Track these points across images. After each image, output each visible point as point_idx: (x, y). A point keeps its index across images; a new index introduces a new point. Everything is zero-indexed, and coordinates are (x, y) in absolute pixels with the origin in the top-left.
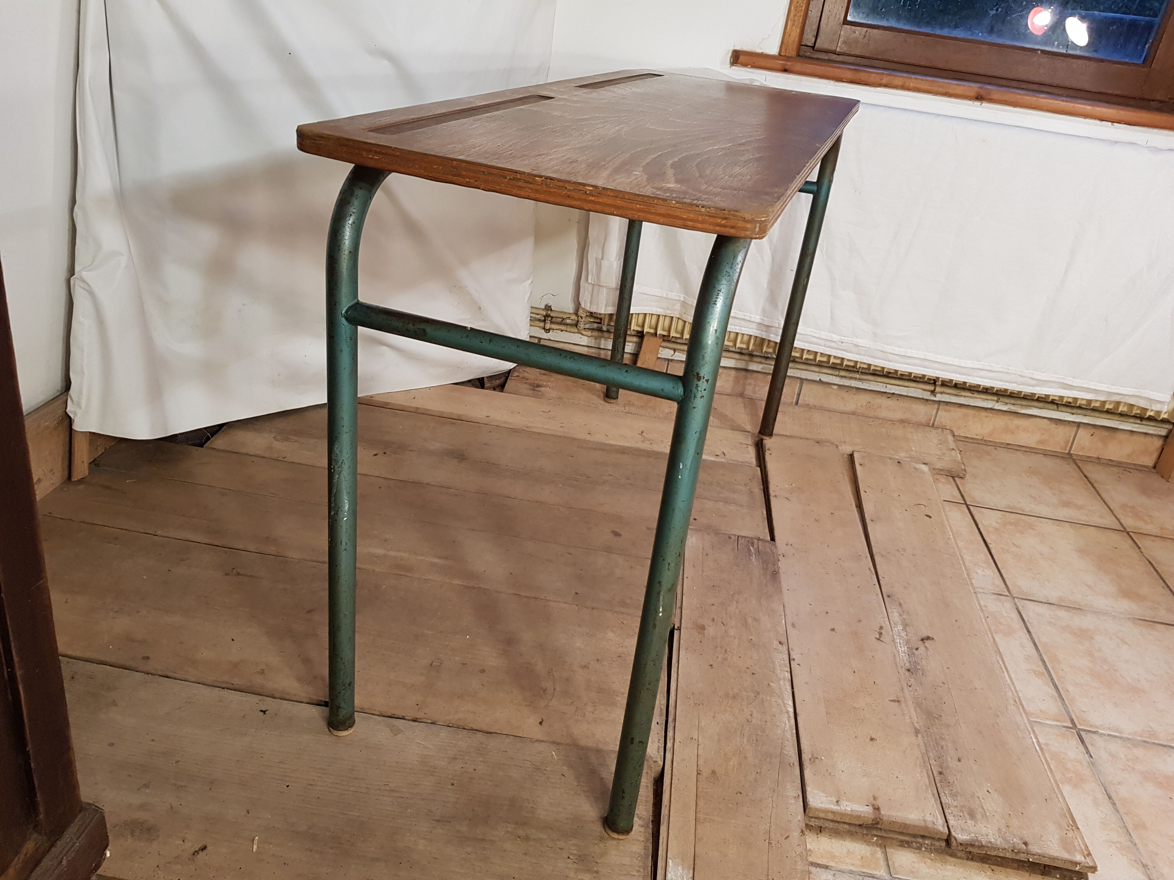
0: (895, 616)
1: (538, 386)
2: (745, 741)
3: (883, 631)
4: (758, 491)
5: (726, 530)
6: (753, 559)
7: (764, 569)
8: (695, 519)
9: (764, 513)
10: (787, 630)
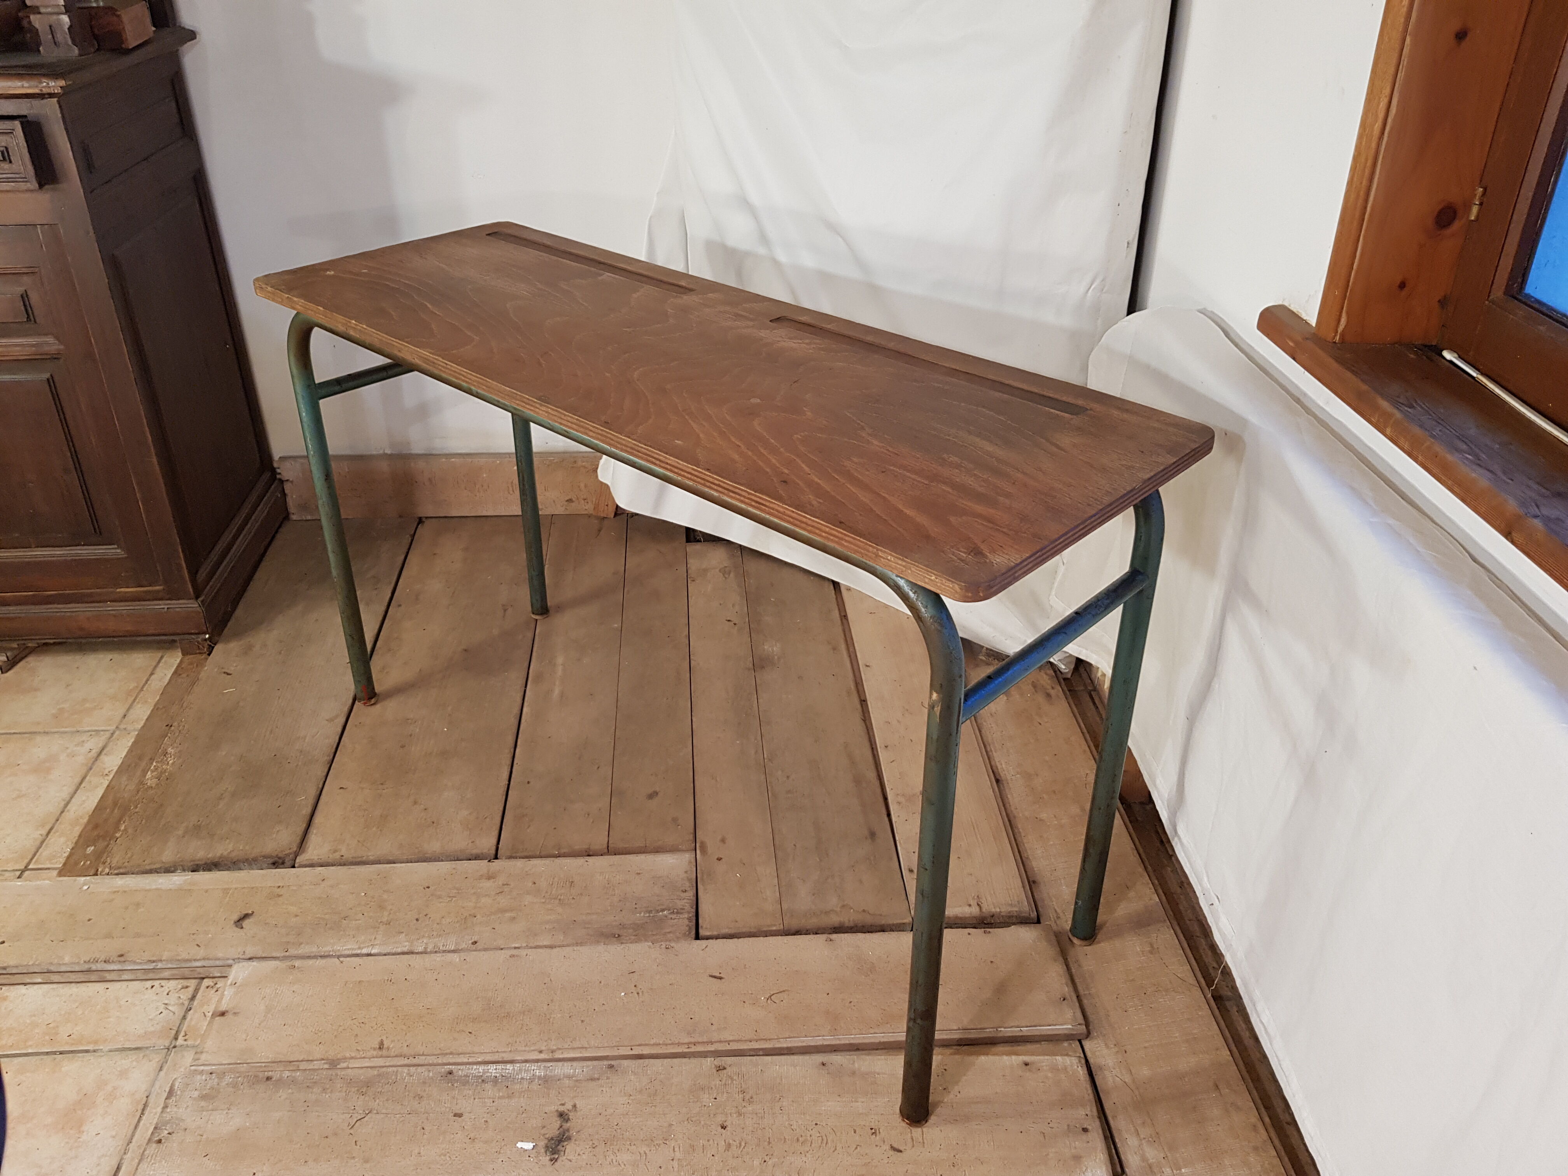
4: (835, 920)
5: (705, 889)
6: (642, 914)
7: (622, 926)
8: (719, 859)
9: (774, 928)
10: (502, 949)
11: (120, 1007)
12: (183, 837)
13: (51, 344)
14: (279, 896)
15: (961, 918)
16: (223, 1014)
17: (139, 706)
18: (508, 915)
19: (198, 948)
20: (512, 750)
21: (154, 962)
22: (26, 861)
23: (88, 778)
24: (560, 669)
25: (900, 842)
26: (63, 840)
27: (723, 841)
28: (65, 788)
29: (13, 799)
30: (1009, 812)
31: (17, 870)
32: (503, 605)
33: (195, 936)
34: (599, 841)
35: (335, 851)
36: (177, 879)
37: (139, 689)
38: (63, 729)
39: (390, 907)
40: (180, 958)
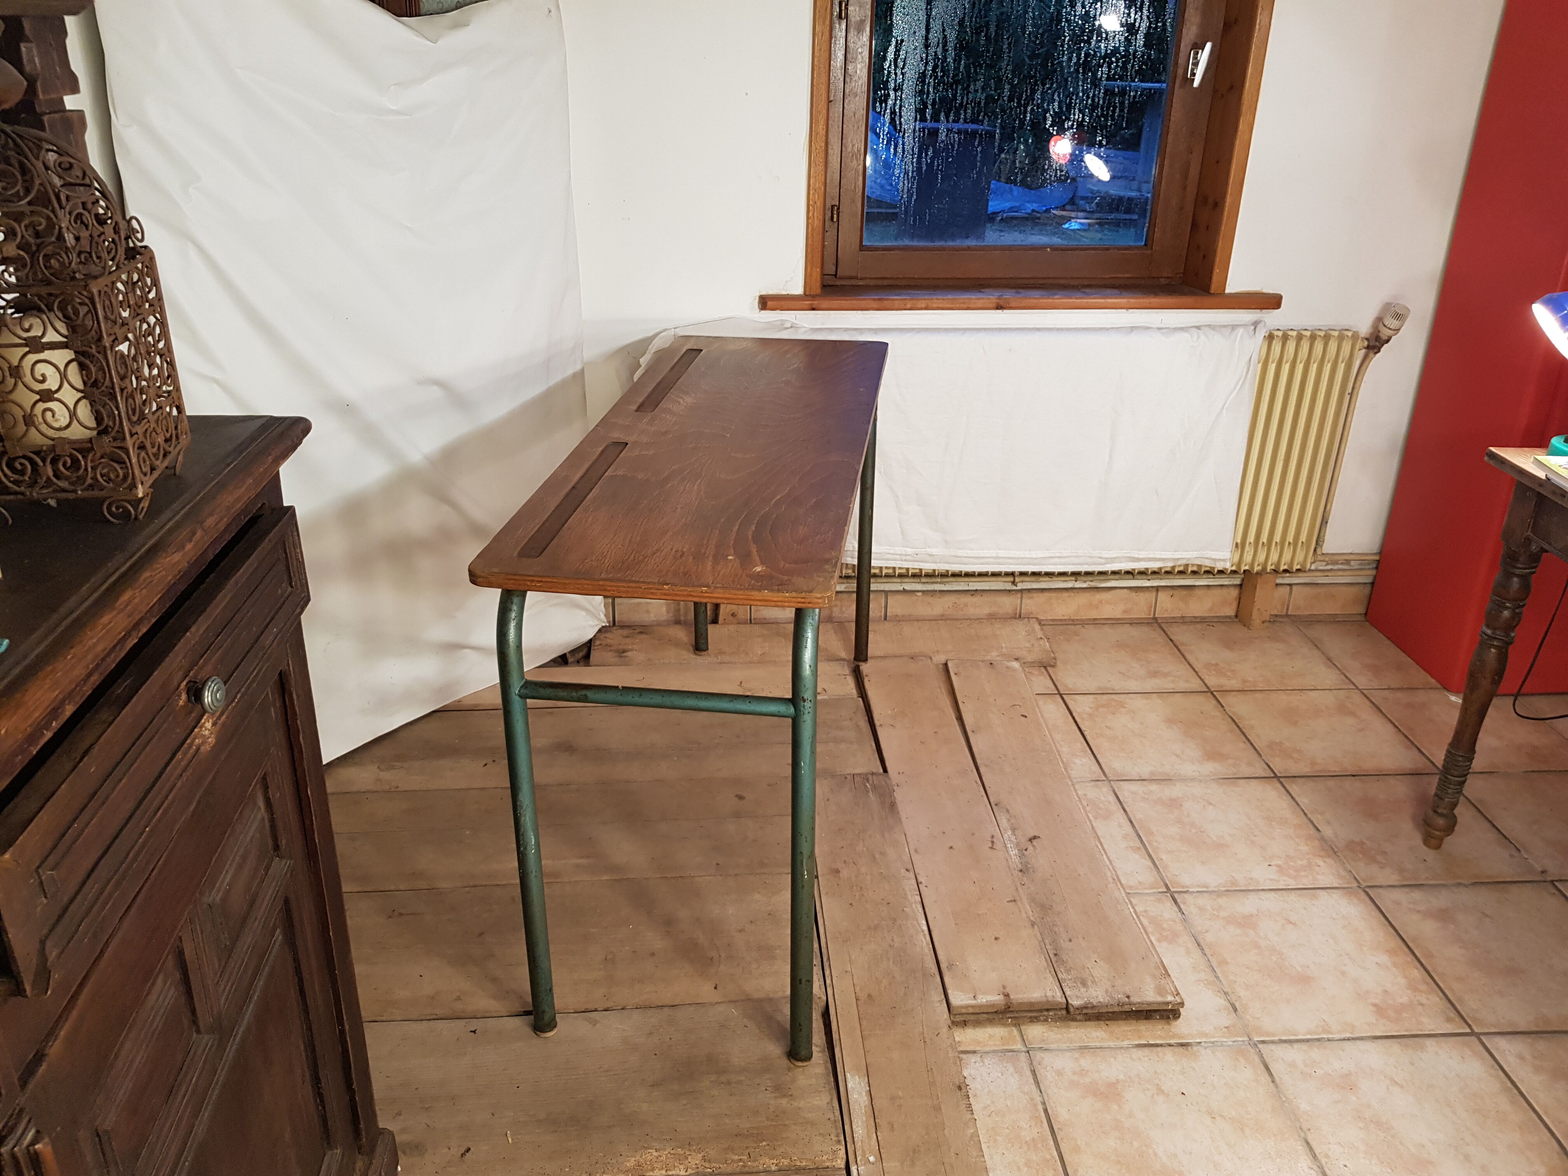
0: (1004, 823)
1: (624, 651)
2: (891, 963)
3: (994, 840)
6: (870, 796)
18: (878, 856)
39: (876, 921)
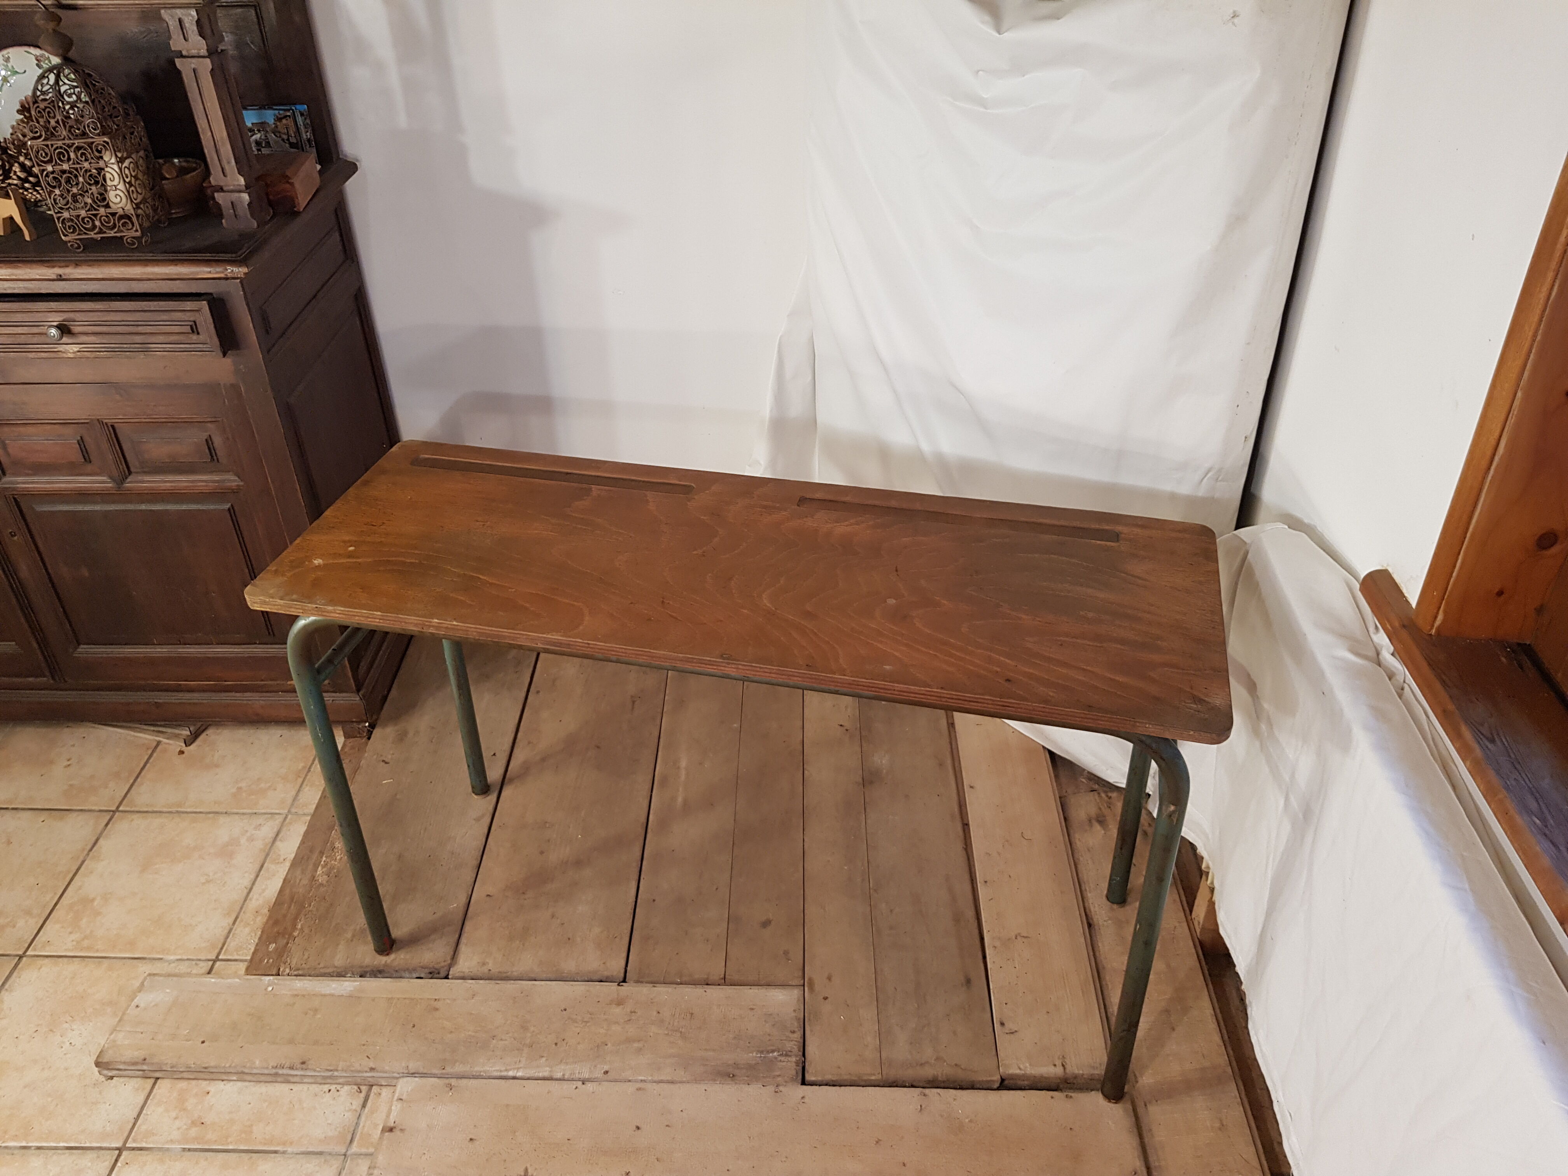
4: (929, 1072)
5: (811, 1031)
6: (754, 1054)
7: (736, 1065)
8: (826, 998)
9: (873, 1078)
10: (630, 1081)
11: (303, 1109)
12: (352, 940)
13: (231, 480)
14: (437, 1009)
15: (1046, 1078)
16: (391, 1130)
17: (307, 788)
18: (636, 1045)
19: (367, 1059)
20: (640, 863)
21: (331, 1071)
22: (217, 951)
23: (266, 865)
24: (683, 773)
25: (993, 992)
26: (247, 930)
27: (829, 978)
28: (246, 875)
29: (203, 884)
30: (1098, 961)
31: (209, 960)
32: (632, 697)
33: (365, 1047)
34: (717, 971)
35: (484, 964)
36: (347, 986)
37: (307, 769)
38: (241, 811)
39: (532, 1029)
40: (353, 1069)
